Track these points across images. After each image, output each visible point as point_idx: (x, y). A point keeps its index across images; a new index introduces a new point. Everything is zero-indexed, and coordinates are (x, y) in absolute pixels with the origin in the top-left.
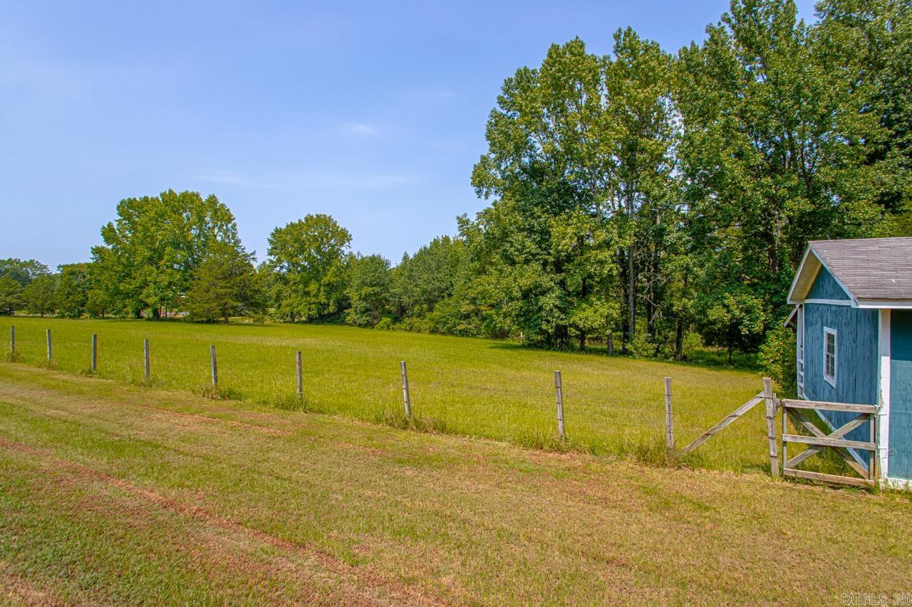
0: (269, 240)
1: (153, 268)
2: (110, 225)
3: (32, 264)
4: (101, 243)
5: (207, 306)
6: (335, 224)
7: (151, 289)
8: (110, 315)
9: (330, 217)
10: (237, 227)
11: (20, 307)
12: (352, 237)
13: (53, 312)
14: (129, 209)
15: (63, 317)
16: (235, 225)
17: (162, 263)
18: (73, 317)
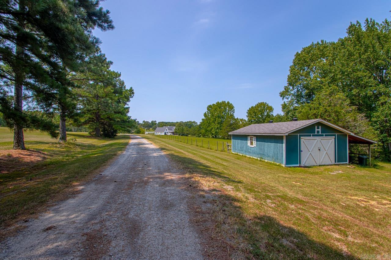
0: (247, 112)
1: (214, 124)
2: (206, 113)
3: (194, 122)
4: (204, 118)
5: (225, 134)
6: (268, 105)
7: (213, 130)
8: (206, 137)
9: (266, 103)
10: (235, 110)
11: (189, 134)
12: (274, 109)
13: (195, 135)
14: (209, 107)
15: (197, 137)
16: (234, 109)
17: (215, 122)
18: (199, 137)
